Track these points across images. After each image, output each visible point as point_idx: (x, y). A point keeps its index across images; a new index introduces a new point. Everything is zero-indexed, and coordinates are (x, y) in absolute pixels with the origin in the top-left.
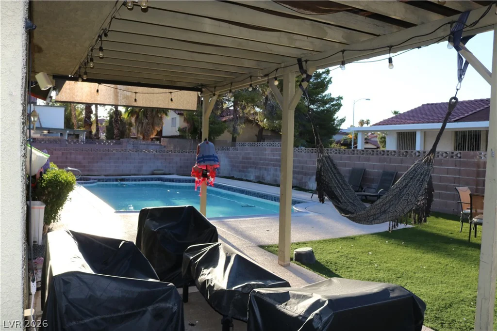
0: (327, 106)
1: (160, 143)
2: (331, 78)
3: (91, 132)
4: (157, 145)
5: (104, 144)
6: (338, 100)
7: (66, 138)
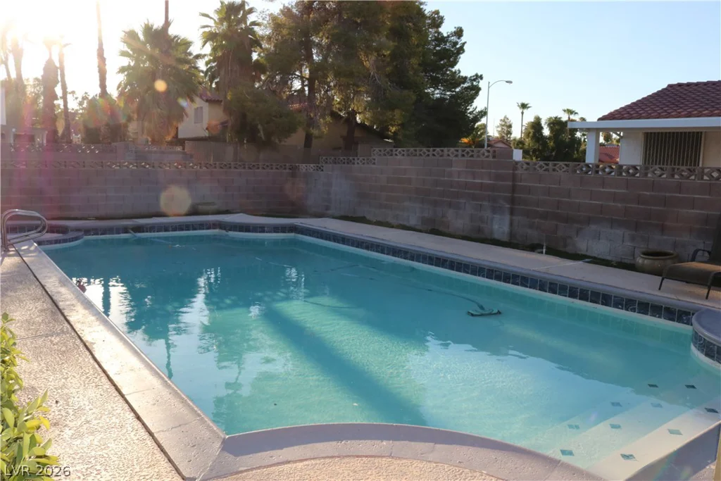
0: (457, 90)
1: (184, 149)
2: (464, 44)
3: (55, 132)
4: (178, 152)
5: (84, 151)
6: (474, 80)
7: (12, 141)
